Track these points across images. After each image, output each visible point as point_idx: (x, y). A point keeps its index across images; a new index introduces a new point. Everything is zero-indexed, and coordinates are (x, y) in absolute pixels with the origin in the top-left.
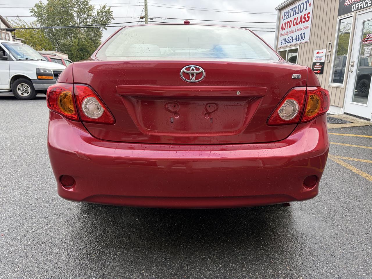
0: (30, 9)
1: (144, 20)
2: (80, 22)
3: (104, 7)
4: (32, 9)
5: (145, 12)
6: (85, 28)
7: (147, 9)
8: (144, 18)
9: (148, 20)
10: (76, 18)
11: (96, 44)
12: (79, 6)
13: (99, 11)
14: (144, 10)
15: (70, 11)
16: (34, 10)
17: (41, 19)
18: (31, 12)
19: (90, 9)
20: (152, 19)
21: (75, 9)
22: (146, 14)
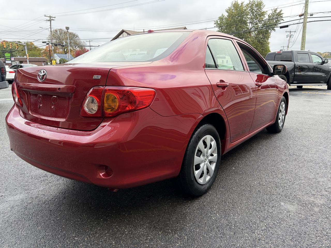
0: (214, 21)
1: (303, 17)
2: (252, 27)
3: (275, 11)
4: (216, 21)
5: (305, 10)
6: (256, 32)
7: (308, 7)
8: (303, 15)
9: (308, 17)
10: (248, 24)
11: (263, 45)
12: (253, 13)
13: (270, 15)
14: (304, 8)
15: (244, 19)
16: (217, 22)
17: (221, 29)
18: (215, 24)
19: (263, 14)
20: (312, 15)
21: (249, 16)
22: (306, 12)
